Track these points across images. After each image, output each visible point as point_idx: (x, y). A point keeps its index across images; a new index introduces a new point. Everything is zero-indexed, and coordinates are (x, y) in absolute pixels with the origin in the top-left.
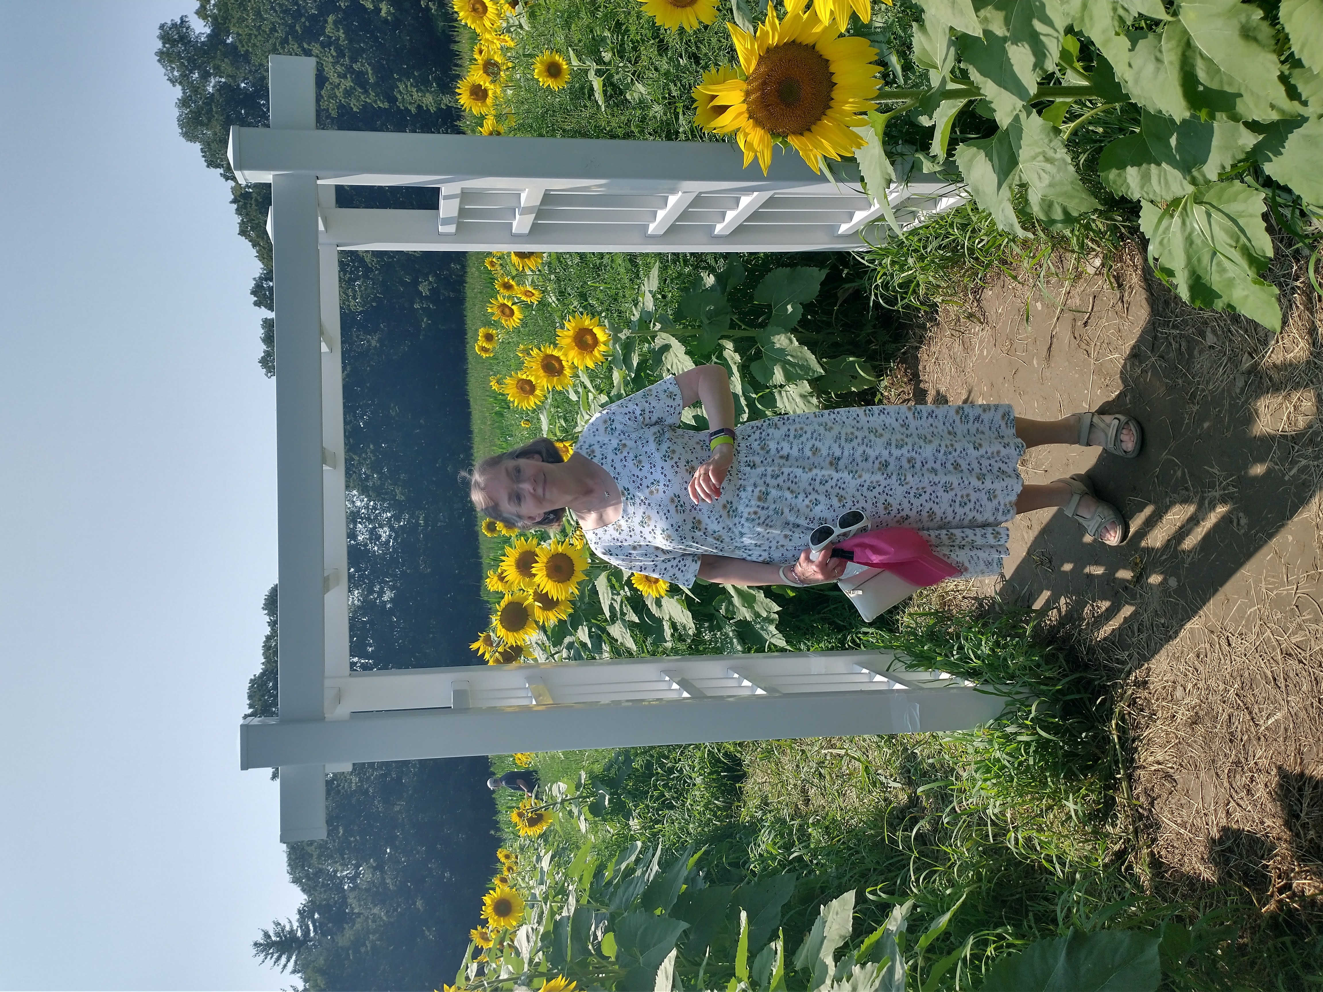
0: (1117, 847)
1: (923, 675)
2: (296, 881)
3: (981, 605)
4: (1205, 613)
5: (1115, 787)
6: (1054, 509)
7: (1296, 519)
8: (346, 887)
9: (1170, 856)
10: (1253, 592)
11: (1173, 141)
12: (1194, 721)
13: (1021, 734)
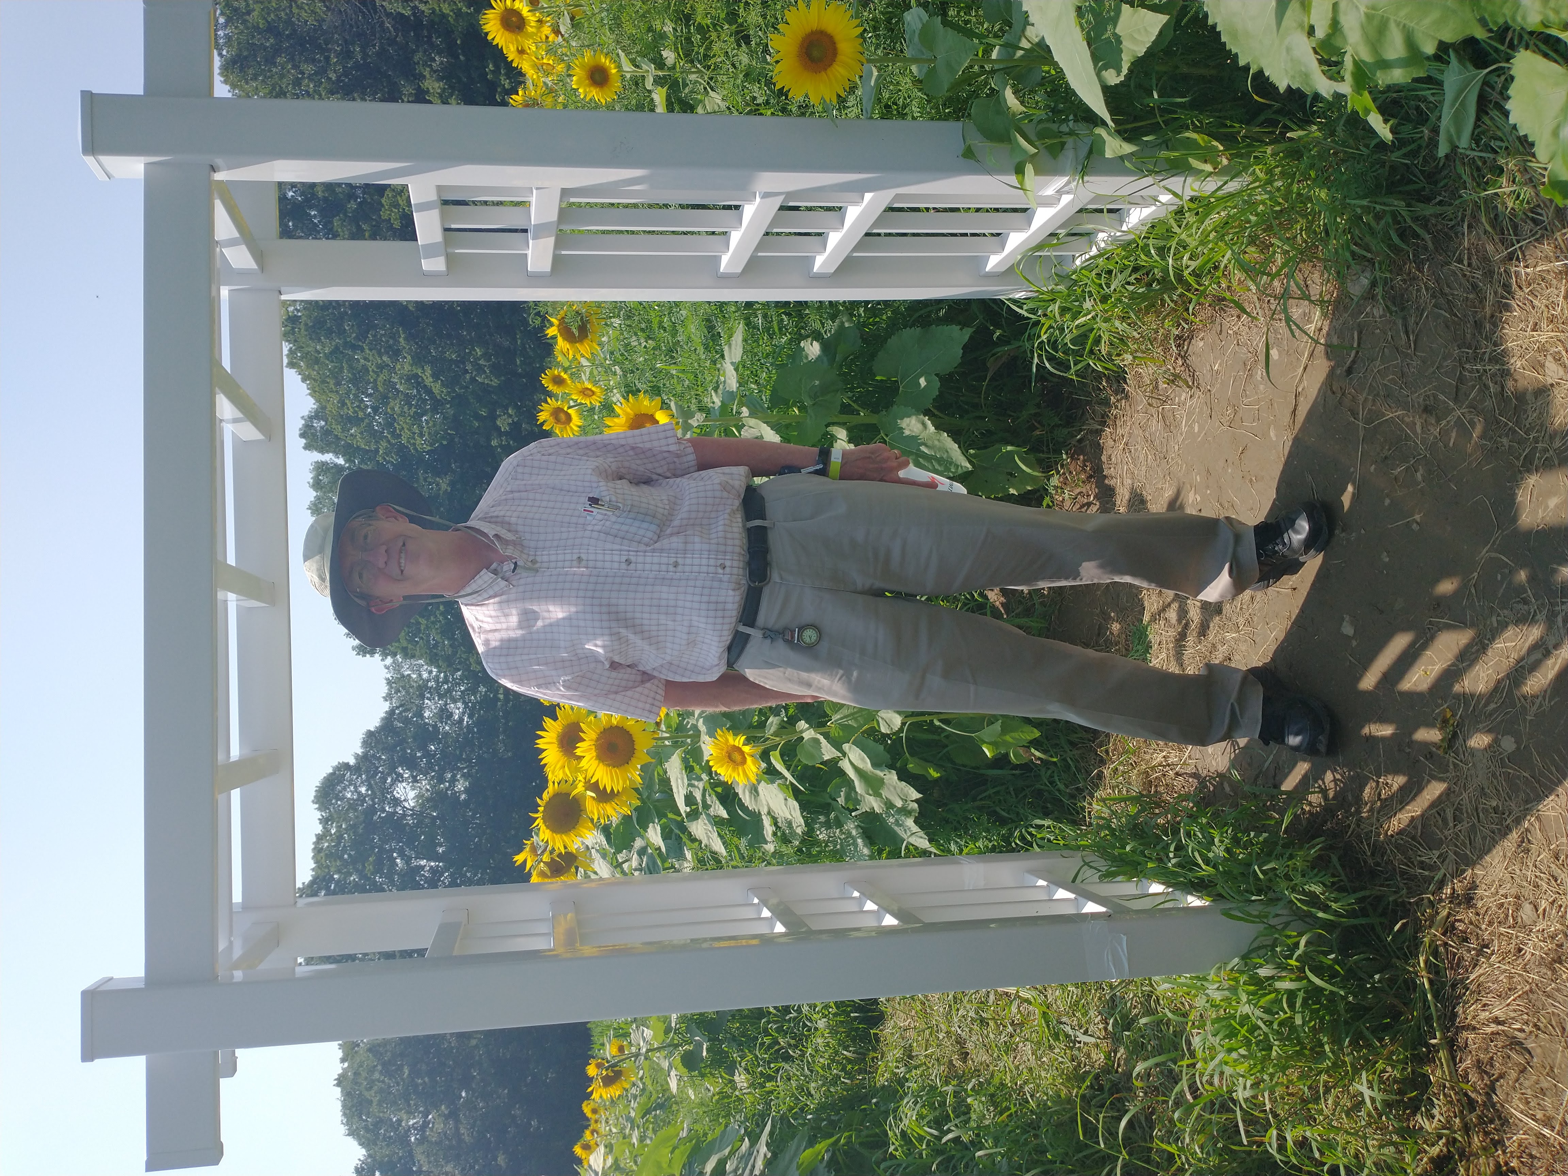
1: (1124, 888)
2: (352, 1133)
3: (1203, 784)
5: (1429, 1058)
8: (413, 1139)
13: (1280, 978)
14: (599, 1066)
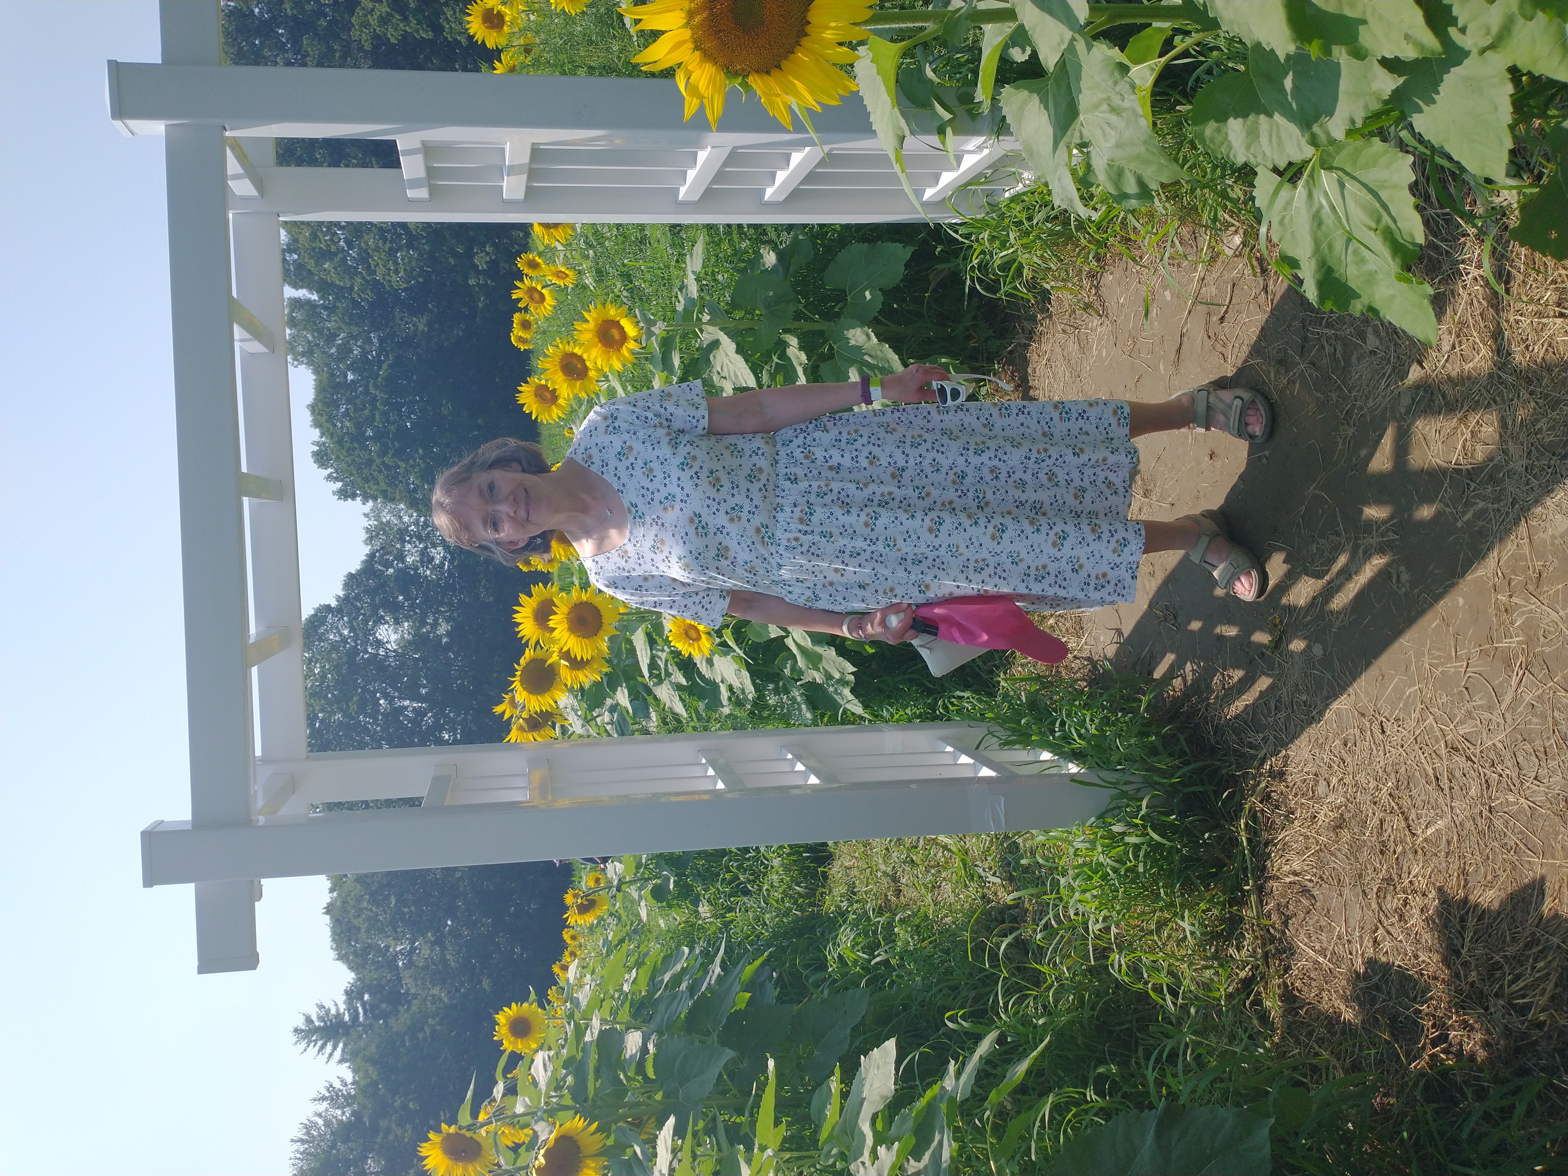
0: (1242, 974)
1: (1020, 754)
2: (341, 957)
3: (1095, 667)
4: (1355, 690)
5: (1241, 901)
6: (1181, 553)
7: (1469, 577)
8: (400, 963)
9: (1305, 989)
10: (1413, 667)
11: (1288, 83)
12: (1338, 825)
13: (1130, 834)
14: (575, 896)
